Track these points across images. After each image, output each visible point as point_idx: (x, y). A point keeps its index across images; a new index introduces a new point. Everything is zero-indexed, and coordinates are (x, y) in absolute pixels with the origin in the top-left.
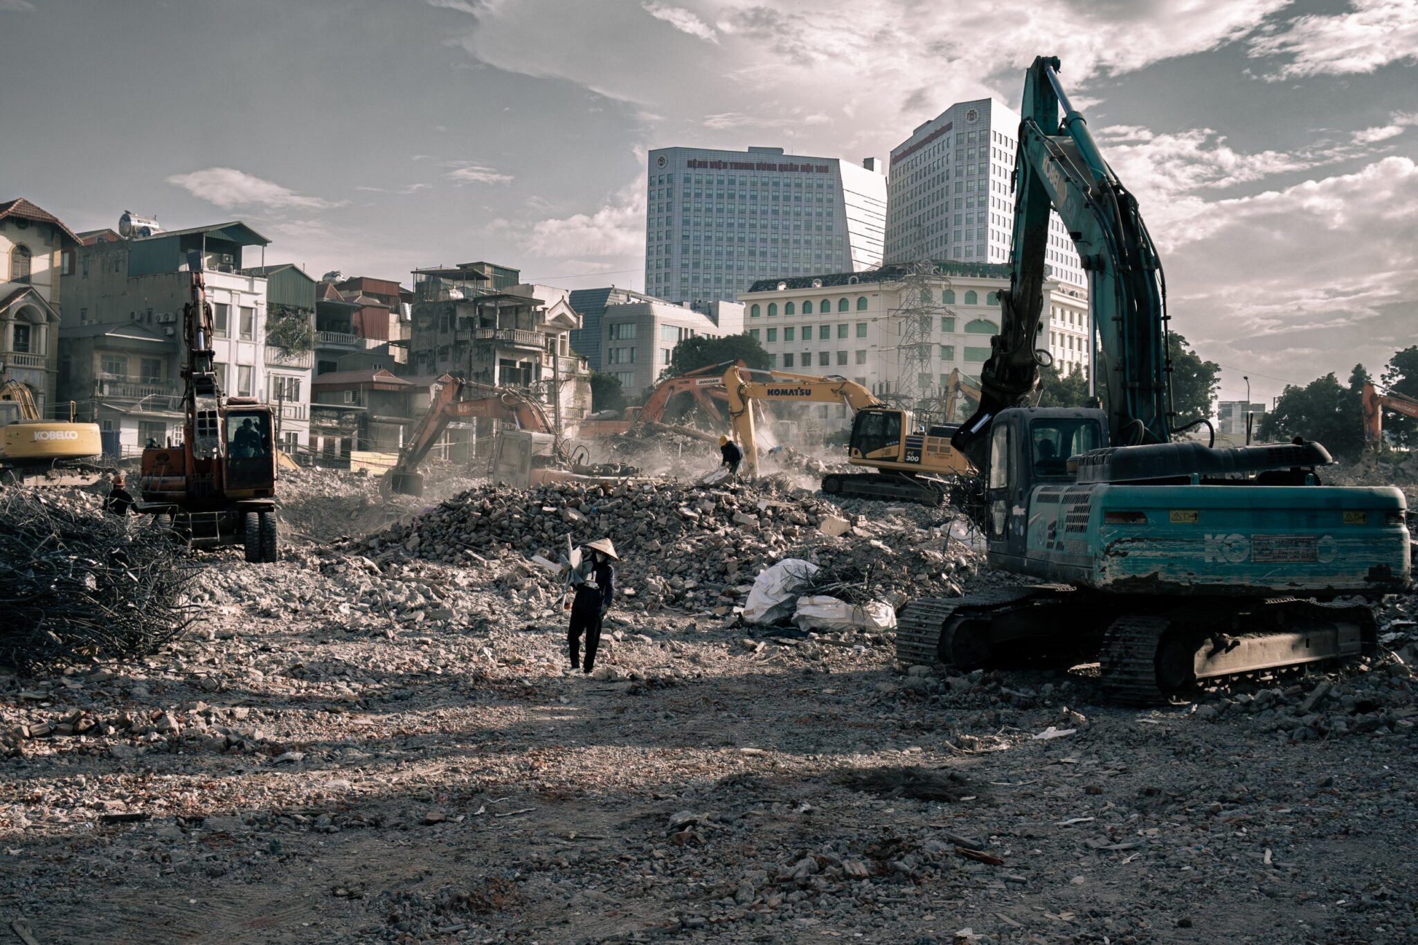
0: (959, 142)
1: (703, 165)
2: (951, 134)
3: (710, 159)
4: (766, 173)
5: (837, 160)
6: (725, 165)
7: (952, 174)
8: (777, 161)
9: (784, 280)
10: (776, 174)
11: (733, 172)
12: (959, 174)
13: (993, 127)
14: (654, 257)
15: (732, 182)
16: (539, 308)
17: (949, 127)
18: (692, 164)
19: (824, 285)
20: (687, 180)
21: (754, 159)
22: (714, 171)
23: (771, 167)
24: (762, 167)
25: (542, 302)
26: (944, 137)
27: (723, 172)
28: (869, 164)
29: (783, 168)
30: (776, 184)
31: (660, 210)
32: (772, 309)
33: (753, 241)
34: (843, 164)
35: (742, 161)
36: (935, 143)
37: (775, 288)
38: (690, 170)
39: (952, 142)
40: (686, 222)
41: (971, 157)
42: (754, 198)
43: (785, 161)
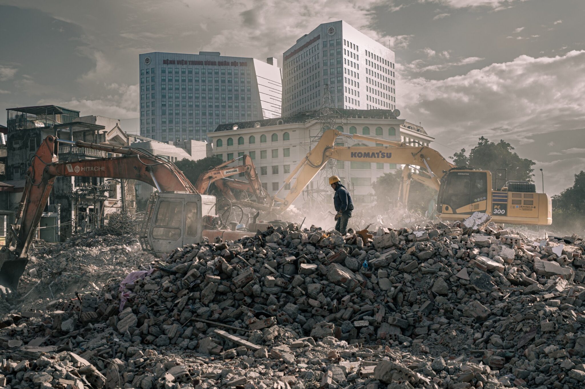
0: (325, 46)
1: (172, 62)
2: (320, 41)
3: (177, 59)
4: (210, 67)
5: (252, 59)
6: (186, 63)
7: (321, 65)
8: (217, 60)
9: (237, 124)
10: (216, 67)
11: (191, 66)
12: (325, 64)
13: (344, 38)
14: (145, 118)
15: (190, 72)
16: (101, 132)
17: (318, 37)
18: (166, 62)
19: (262, 125)
20: (163, 72)
21: (203, 59)
22: (180, 66)
23: (213, 63)
24: (208, 63)
25: (103, 127)
26: (315, 43)
27: (185, 66)
28: (270, 61)
29: (221, 64)
30: (217, 73)
31: (147, 89)
32: (230, 142)
33: (204, 107)
34: (255, 60)
35: (196, 59)
36: (310, 47)
37: (231, 128)
38: (165, 66)
39: (321, 46)
40: (164, 96)
41: (332, 55)
42: (204, 81)
43: (221, 60)
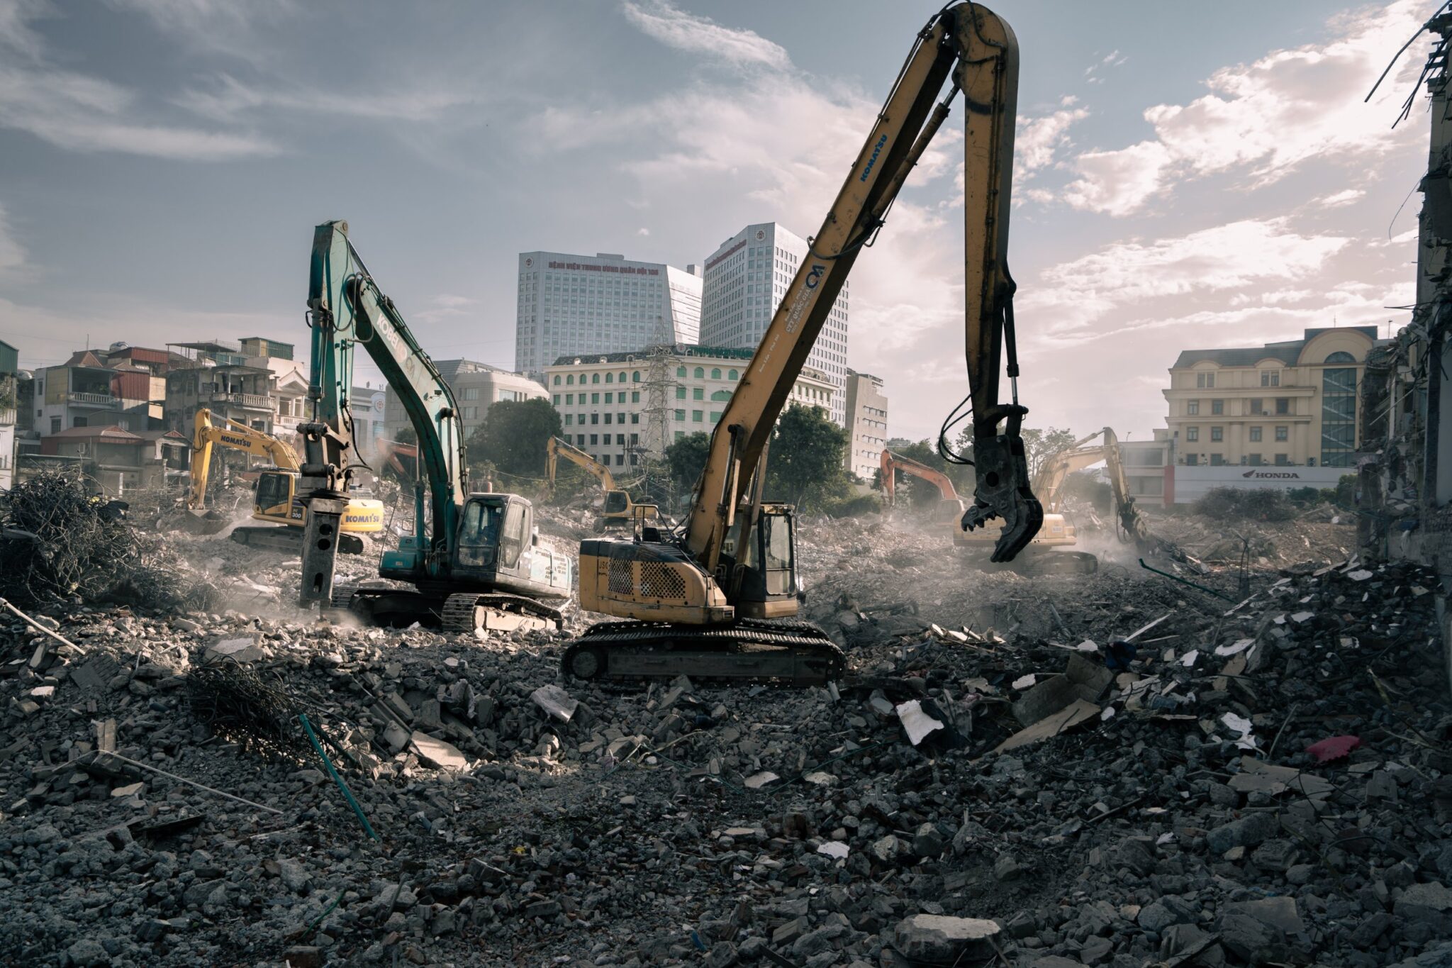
0: (751, 254)
1: (561, 266)
2: (745, 249)
3: (566, 262)
4: (610, 274)
5: (665, 266)
6: (578, 267)
7: (746, 279)
8: (618, 265)
9: (579, 357)
10: (617, 274)
11: (585, 272)
12: (750, 278)
13: (776, 244)
14: (523, 336)
15: (584, 280)
16: (272, 377)
17: (743, 244)
18: (552, 265)
19: (609, 361)
20: (549, 278)
21: (601, 263)
22: (570, 271)
23: (614, 269)
24: (607, 269)
25: (273, 372)
26: (741, 251)
27: (577, 271)
28: (691, 269)
29: (624, 270)
30: (618, 283)
31: (527, 300)
32: (570, 380)
33: (600, 326)
34: (670, 270)
35: (592, 263)
36: (735, 254)
37: (572, 363)
38: (551, 270)
39: (746, 255)
40: (547, 310)
41: (759, 266)
42: (600, 292)
43: (625, 266)
